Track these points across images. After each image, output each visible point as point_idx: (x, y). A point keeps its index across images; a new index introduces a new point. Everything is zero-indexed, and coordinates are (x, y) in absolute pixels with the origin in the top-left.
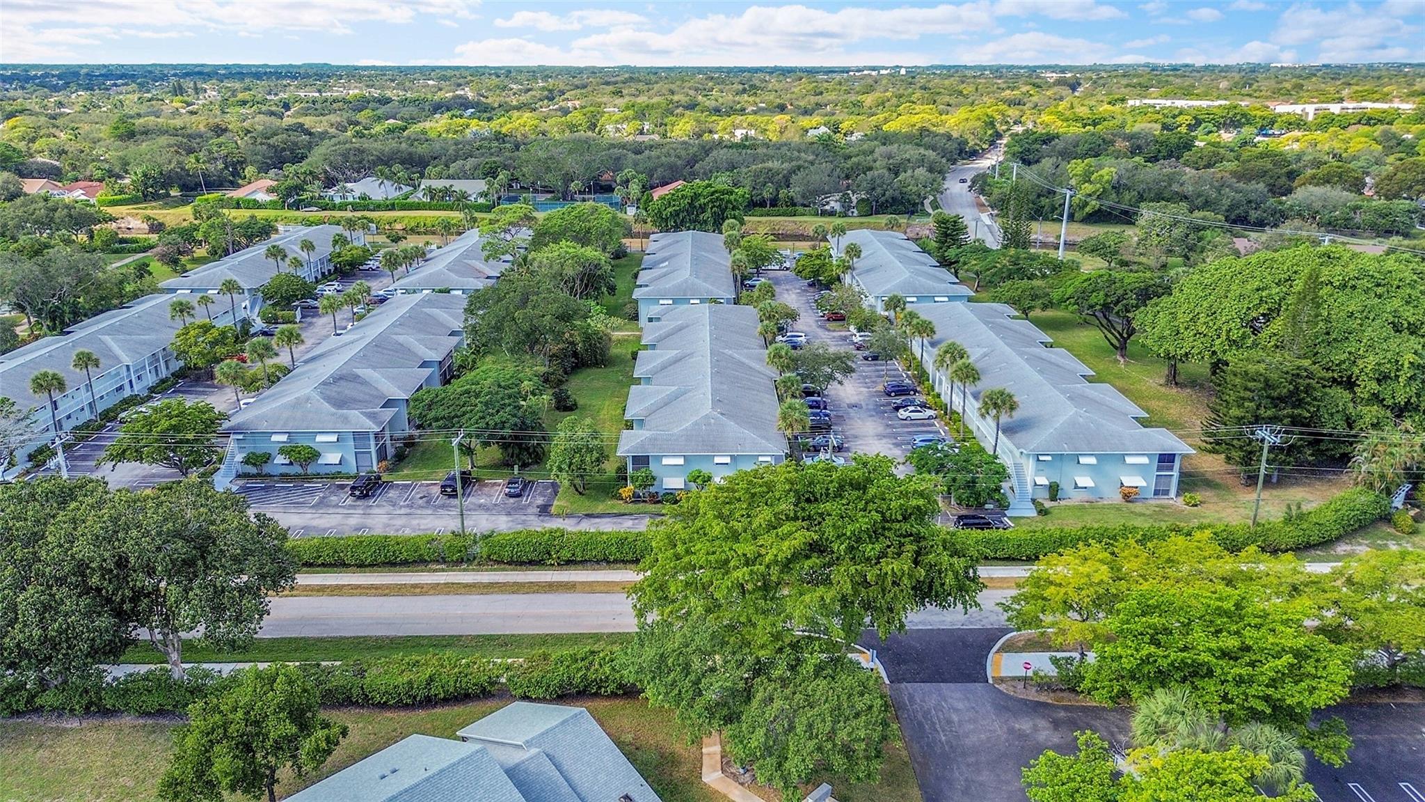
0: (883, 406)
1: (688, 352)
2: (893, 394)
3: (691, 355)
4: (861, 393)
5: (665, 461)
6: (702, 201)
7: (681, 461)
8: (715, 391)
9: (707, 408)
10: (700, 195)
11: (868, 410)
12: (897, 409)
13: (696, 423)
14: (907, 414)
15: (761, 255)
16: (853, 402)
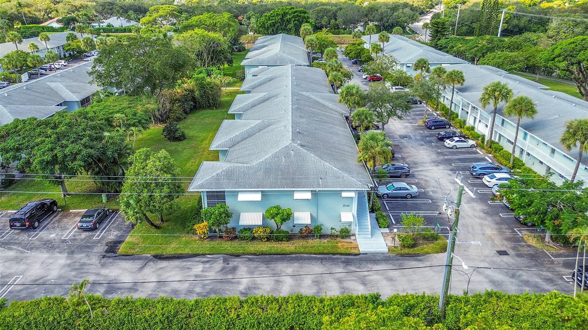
0: (427, 136)
1: (274, 94)
2: (433, 128)
3: (276, 96)
4: (406, 127)
5: (242, 197)
6: (288, 16)
7: (257, 197)
8: (294, 124)
9: (287, 140)
10: (287, 13)
11: (417, 140)
12: (442, 139)
13: (276, 156)
14: (453, 143)
15: (324, 44)
16: (403, 134)
